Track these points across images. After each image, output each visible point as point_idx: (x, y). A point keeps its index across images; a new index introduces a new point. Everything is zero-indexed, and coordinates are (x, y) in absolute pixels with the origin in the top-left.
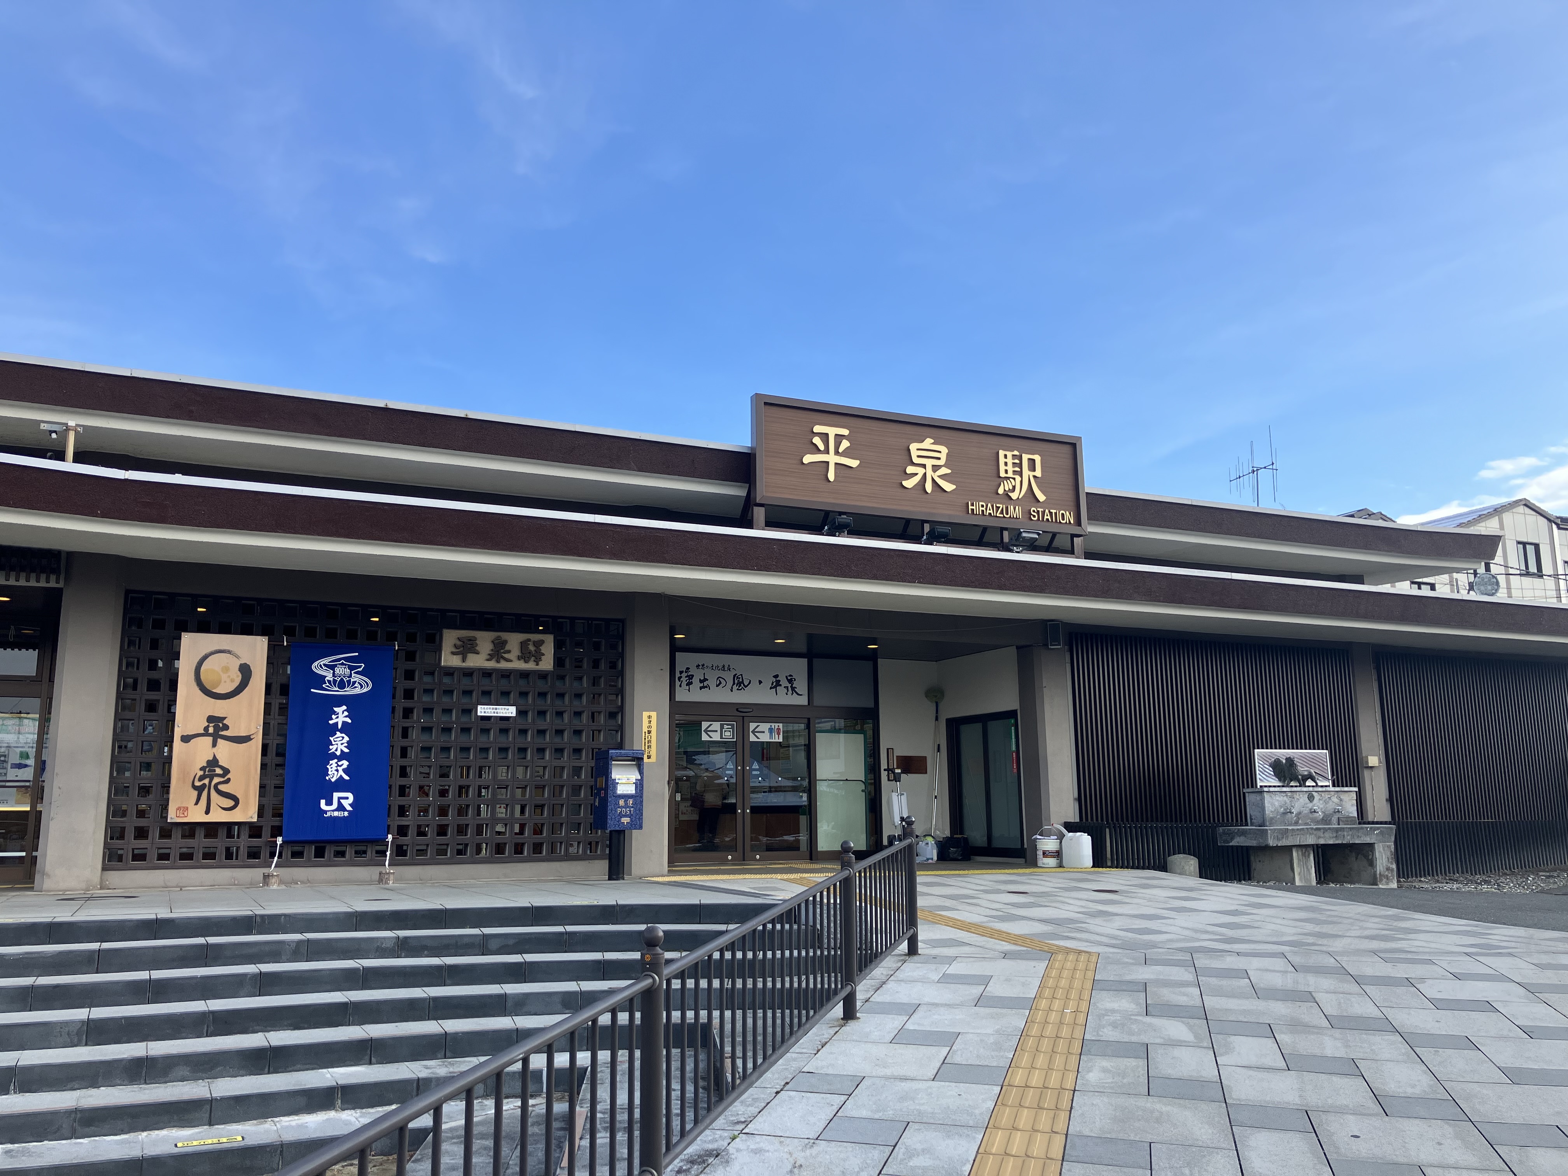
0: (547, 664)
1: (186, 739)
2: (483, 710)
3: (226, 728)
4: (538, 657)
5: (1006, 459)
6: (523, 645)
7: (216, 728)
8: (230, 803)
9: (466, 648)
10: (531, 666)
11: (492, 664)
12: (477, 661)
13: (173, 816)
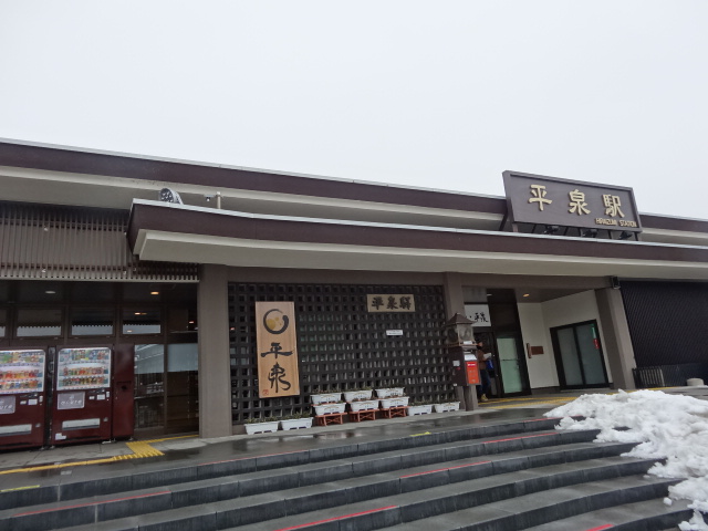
0: (412, 309)
1: (263, 355)
2: (389, 333)
3: (280, 348)
4: (408, 305)
5: (606, 198)
6: (401, 300)
7: (277, 349)
8: (286, 386)
9: (378, 303)
10: (406, 310)
11: (389, 310)
12: (383, 309)
13: (261, 396)
